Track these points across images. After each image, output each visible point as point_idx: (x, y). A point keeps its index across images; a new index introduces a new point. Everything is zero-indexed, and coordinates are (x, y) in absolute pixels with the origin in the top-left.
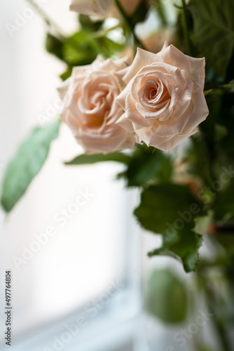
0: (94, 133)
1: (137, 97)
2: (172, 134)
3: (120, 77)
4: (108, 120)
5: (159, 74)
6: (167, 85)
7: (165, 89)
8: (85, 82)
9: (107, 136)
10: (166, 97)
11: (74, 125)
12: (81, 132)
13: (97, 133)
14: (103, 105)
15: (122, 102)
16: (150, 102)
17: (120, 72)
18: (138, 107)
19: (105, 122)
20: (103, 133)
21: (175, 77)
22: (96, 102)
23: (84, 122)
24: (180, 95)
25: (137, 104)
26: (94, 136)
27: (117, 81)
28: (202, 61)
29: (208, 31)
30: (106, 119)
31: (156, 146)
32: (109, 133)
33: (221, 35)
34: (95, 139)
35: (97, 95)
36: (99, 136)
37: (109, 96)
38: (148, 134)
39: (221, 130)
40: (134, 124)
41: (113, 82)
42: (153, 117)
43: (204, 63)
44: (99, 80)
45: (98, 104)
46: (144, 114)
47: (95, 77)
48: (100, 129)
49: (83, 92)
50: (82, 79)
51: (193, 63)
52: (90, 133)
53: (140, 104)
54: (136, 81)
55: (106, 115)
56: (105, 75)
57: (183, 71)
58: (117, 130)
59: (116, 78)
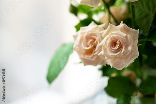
0: (88, 58)
1: (108, 46)
2: (122, 63)
3: (101, 34)
4: (94, 53)
5: (118, 37)
6: (121, 42)
7: (120, 43)
8: (86, 34)
9: (93, 59)
10: (121, 47)
11: (79, 53)
12: (82, 56)
13: (89, 58)
14: (93, 46)
15: (101, 47)
16: (113, 49)
17: (101, 32)
18: (108, 50)
19: (93, 53)
20: (92, 58)
21: (125, 39)
22: (90, 44)
23: (84, 52)
24: (127, 47)
25: (108, 49)
26: (88, 59)
27: (100, 36)
28: (137, 31)
29: (141, 14)
30: (94, 52)
31: (115, 68)
32: (94, 58)
33: (147, 16)
34: (88, 60)
35: (90, 41)
36: (90, 59)
37: (95, 42)
38: (112, 62)
39: (145, 57)
40: (105, 57)
41: (97, 36)
42: (114, 56)
43: (138, 32)
44: (92, 34)
45: (91, 45)
46: (110, 54)
47: (90, 33)
48: (91, 56)
49: (84, 39)
50: (84, 33)
51: (133, 32)
52: (87, 57)
53: (109, 49)
54: (107, 39)
55: (94, 50)
56: (94, 32)
57: (128, 36)
58: (98, 58)
59: (99, 35)
